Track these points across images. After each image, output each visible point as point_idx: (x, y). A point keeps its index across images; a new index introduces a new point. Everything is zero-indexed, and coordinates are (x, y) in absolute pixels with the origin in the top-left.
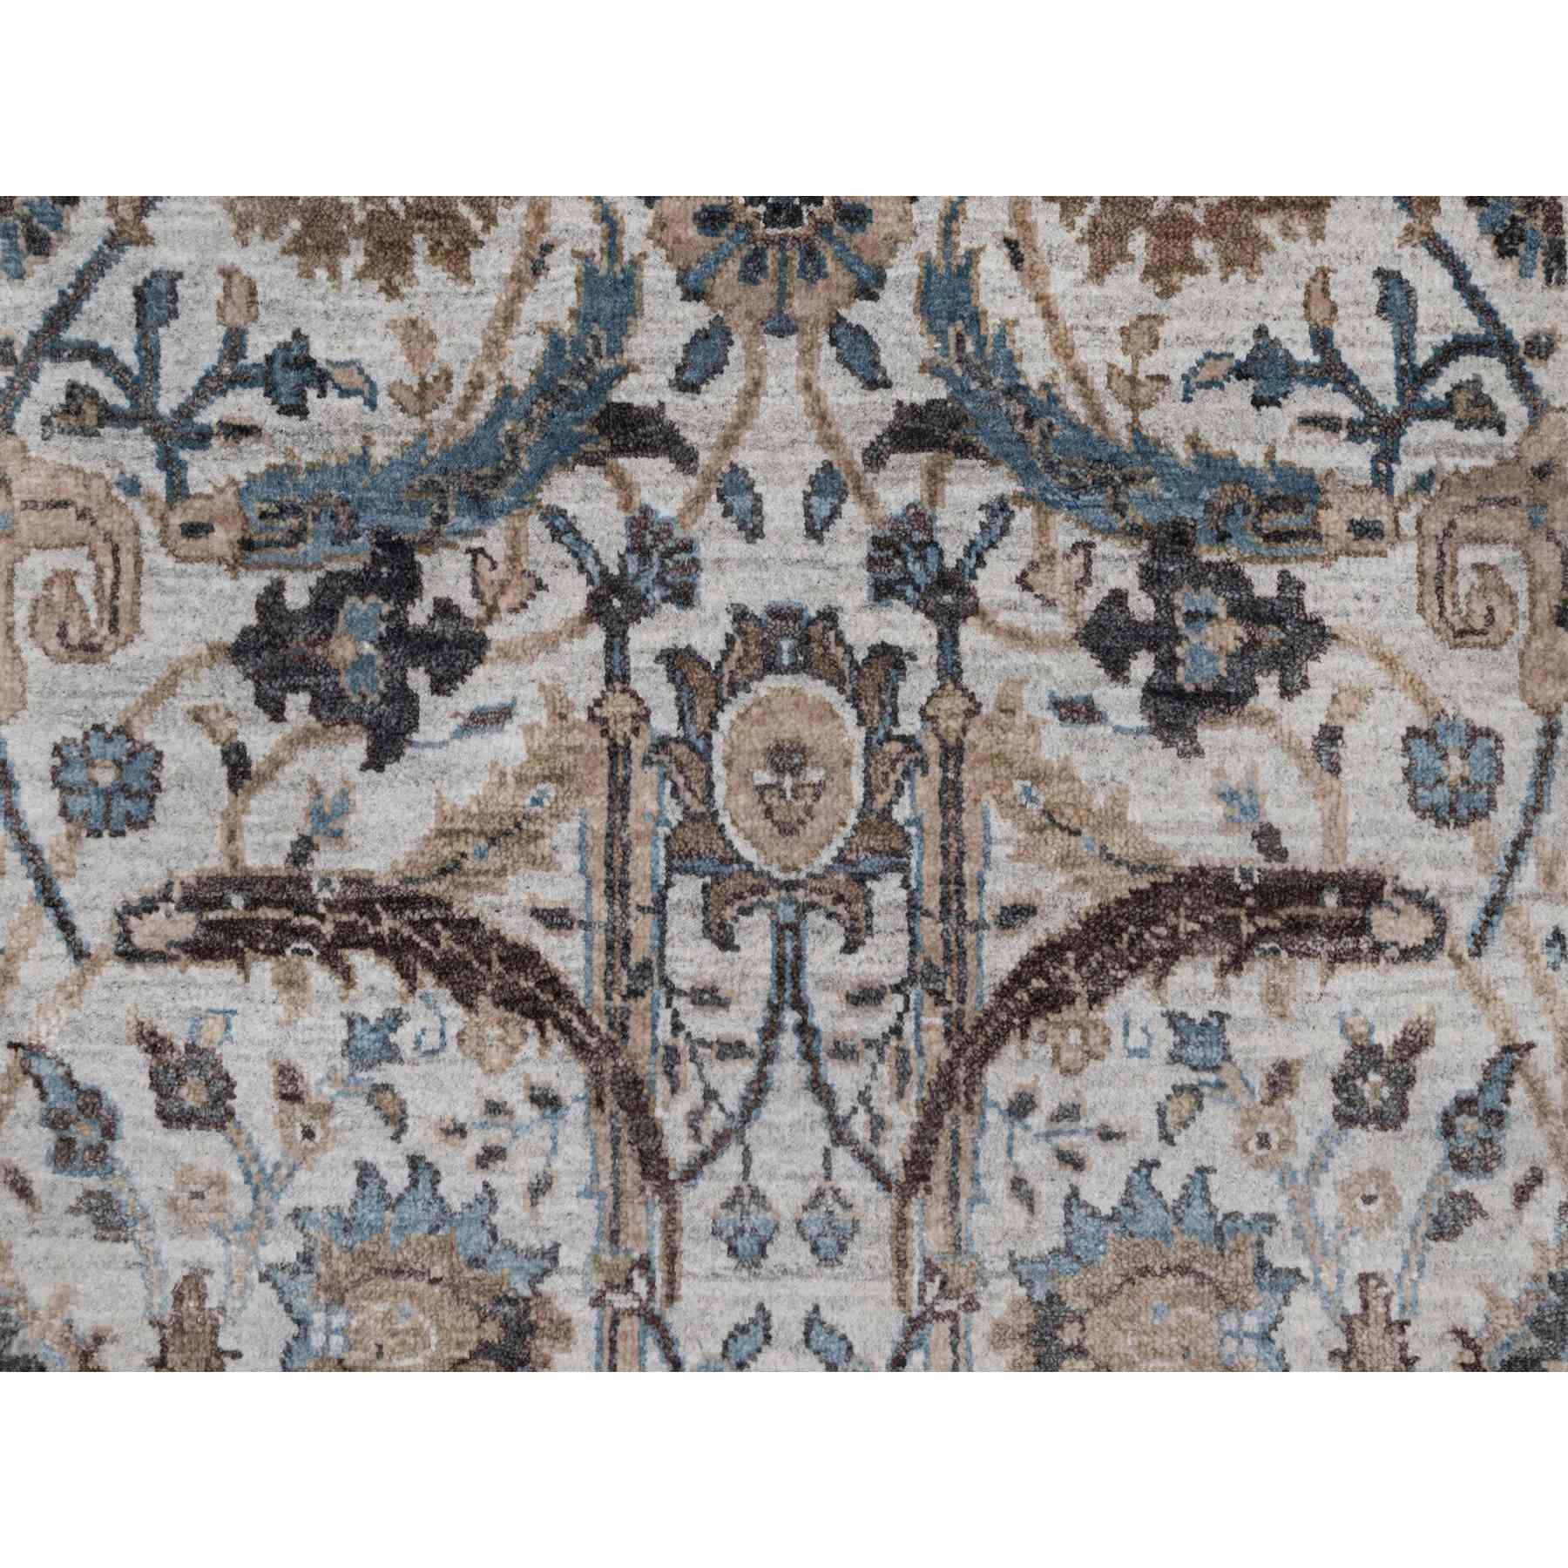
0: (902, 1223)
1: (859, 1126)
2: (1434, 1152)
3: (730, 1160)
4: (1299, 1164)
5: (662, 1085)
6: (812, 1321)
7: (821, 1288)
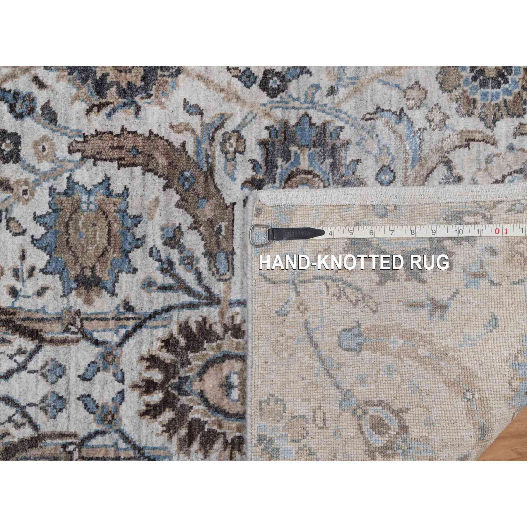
0: (52, 341)
1: (20, 359)
2: (28, 121)
3: (31, 411)
4: (32, 177)
5: (6, 440)
6: (84, 378)
7: (72, 374)
